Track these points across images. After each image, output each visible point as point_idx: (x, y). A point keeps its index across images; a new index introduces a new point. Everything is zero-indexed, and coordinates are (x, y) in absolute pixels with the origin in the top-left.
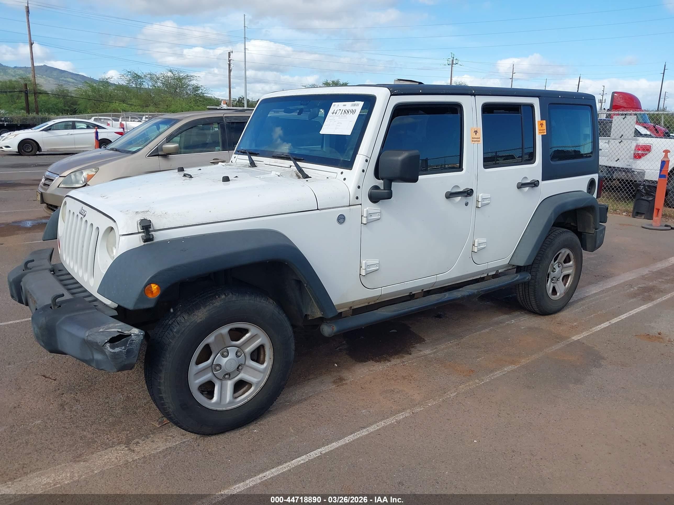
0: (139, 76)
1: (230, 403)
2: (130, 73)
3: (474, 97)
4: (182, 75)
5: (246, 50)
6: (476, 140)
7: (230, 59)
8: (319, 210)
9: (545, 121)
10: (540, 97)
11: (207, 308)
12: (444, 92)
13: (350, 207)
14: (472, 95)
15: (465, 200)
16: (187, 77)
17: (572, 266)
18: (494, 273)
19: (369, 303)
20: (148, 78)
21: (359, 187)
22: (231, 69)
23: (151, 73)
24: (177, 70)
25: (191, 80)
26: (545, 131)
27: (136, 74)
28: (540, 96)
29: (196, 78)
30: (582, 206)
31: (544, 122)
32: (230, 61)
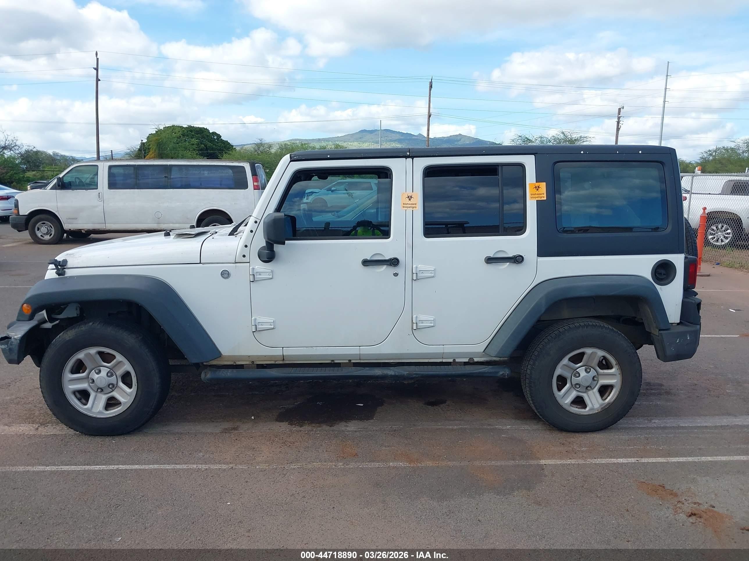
0: (529, 140)
1: (100, 412)
2: (520, 138)
3: (411, 159)
4: (575, 136)
5: (666, 102)
6: (410, 206)
7: (619, 116)
8: (201, 263)
9: (545, 183)
10: (536, 155)
11: (76, 330)
12: (362, 156)
13: (236, 264)
14: (406, 157)
15: (392, 270)
16: (581, 138)
17: (615, 375)
18: (466, 360)
19: (276, 361)
20: (538, 142)
21: (246, 246)
22: (619, 127)
23: (542, 137)
24: (569, 131)
25: (585, 141)
26: (545, 195)
27: (526, 138)
28: (536, 153)
29: (590, 139)
30: (611, 294)
31: (543, 185)
32: (619, 118)
